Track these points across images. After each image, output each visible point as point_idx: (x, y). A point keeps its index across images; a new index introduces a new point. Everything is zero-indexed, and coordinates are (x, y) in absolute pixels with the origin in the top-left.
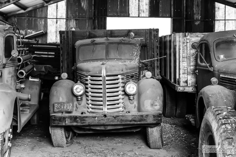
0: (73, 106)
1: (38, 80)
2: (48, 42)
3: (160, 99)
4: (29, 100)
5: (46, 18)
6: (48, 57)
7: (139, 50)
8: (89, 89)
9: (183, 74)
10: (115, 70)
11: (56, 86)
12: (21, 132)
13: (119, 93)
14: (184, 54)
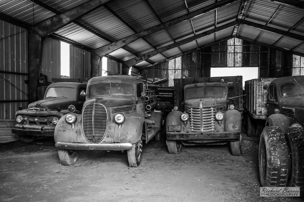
0: (181, 128)
1: (160, 112)
2: (169, 86)
3: (239, 123)
4: (154, 124)
5: (167, 69)
6: (168, 97)
7: (227, 91)
8: (192, 117)
9: (258, 107)
10: (209, 104)
11: (171, 115)
12: (148, 143)
13: (212, 119)
14: (259, 93)
